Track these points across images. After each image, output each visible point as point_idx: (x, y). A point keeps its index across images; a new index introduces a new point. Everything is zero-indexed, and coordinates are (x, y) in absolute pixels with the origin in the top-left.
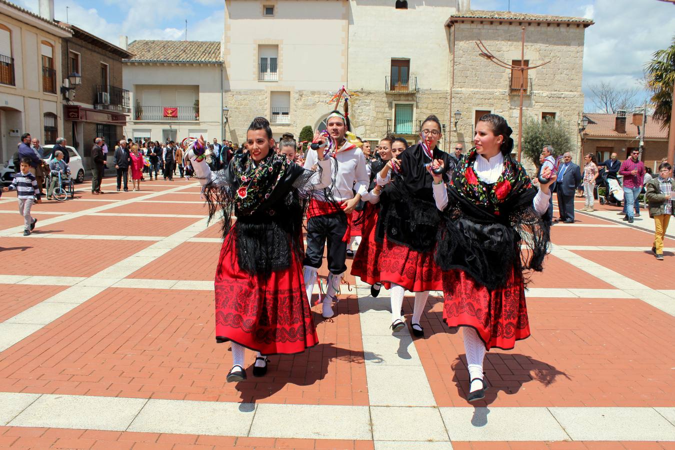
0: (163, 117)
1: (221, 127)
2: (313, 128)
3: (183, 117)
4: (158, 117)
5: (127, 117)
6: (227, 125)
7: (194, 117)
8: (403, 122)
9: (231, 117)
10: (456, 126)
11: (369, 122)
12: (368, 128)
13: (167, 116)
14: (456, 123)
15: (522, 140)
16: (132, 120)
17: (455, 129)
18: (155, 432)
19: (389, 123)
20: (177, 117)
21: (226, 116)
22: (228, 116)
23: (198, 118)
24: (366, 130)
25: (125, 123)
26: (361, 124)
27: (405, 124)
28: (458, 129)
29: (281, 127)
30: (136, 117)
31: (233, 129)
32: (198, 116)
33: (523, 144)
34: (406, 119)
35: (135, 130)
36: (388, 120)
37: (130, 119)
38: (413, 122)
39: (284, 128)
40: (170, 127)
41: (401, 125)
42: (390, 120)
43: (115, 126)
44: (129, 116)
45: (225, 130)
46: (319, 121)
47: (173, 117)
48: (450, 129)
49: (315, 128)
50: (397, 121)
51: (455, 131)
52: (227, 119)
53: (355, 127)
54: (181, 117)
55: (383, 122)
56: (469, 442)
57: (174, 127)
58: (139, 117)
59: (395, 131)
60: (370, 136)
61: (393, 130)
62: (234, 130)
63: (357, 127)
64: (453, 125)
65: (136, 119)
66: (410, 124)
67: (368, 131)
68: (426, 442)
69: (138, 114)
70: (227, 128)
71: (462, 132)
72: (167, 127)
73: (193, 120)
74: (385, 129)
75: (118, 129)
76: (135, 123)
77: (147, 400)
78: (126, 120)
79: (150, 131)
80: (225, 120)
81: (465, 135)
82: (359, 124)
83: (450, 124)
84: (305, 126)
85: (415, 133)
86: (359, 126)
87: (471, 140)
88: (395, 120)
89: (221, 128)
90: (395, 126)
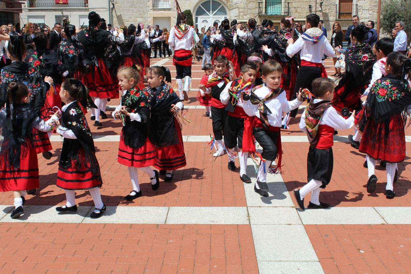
0: (55, 4)
1: (108, 12)
2: (192, 12)
3: (73, 4)
4: (51, 4)
5: (23, 5)
6: (114, 11)
7: (83, 4)
8: (273, 4)
9: (117, 3)
10: (321, 6)
11: (242, 5)
12: (241, 10)
13: (58, 3)
14: (321, 3)
15: (381, 17)
16: (27, 7)
17: (320, 9)
18: (102, 223)
19: (260, 5)
20: (68, 4)
21: (112, 2)
22: (114, 3)
23: (87, 5)
24: (239, 12)
25: (21, 11)
26: (235, 7)
27: (275, 6)
28: (323, 9)
29: (163, 11)
30: (30, 4)
31: (119, 14)
32: (87, 3)
33: (382, 21)
34: (276, 1)
35: (29, 17)
36: (259, 3)
37: (25, 6)
38: (282, 3)
39: (165, 12)
40: (62, 13)
41: (271, 7)
42: (261, 3)
43: (12, 13)
44: (24, 3)
45: (112, 15)
46: (197, 5)
47: (64, 4)
48: (316, 9)
49: (193, 12)
50: (268, 3)
51: (321, 11)
52: (113, 5)
53: (229, 10)
54: (71, 4)
55: (255, 5)
56: (316, 225)
57: (65, 13)
58: (32, 4)
59: (266, 12)
60: (243, 17)
61: (264, 12)
62: (121, 15)
63: (232, 10)
64: (318, 6)
65: (30, 7)
66: (279, 6)
67: (241, 14)
68: (286, 225)
69: (32, 2)
70: (114, 14)
71: (327, 11)
72: (59, 13)
73: (82, 7)
74: (257, 11)
75: (15, 16)
76: (30, 10)
77: (91, 207)
78: (22, 8)
79: (43, 17)
80: (112, 6)
81: (329, 15)
82: (233, 6)
83: (316, 5)
84: (185, 10)
85: (284, 14)
86: (233, 9)
87: (335, 19)
88: (266, 3)
89: (108, 14)
90: (266, 8)
